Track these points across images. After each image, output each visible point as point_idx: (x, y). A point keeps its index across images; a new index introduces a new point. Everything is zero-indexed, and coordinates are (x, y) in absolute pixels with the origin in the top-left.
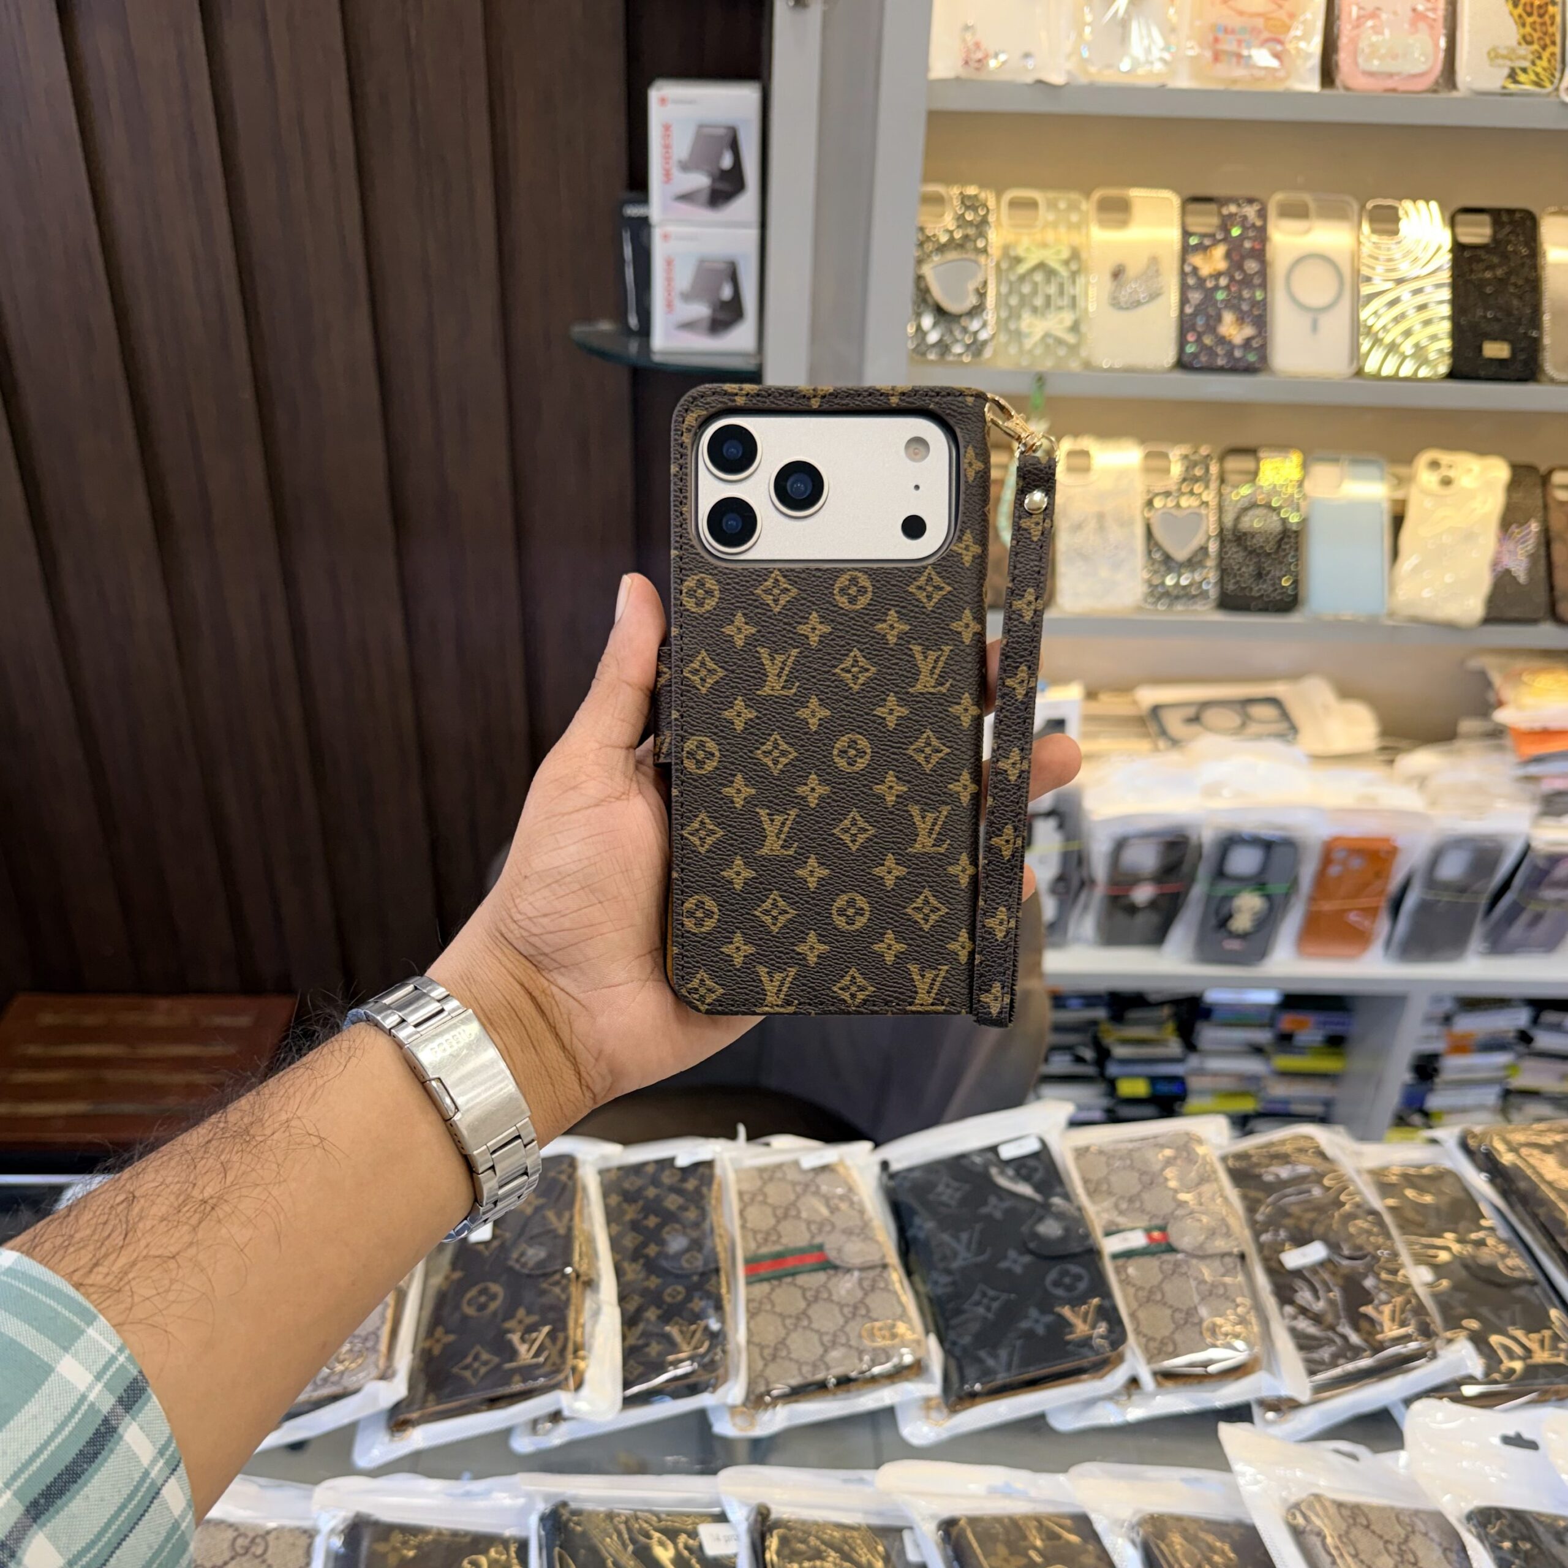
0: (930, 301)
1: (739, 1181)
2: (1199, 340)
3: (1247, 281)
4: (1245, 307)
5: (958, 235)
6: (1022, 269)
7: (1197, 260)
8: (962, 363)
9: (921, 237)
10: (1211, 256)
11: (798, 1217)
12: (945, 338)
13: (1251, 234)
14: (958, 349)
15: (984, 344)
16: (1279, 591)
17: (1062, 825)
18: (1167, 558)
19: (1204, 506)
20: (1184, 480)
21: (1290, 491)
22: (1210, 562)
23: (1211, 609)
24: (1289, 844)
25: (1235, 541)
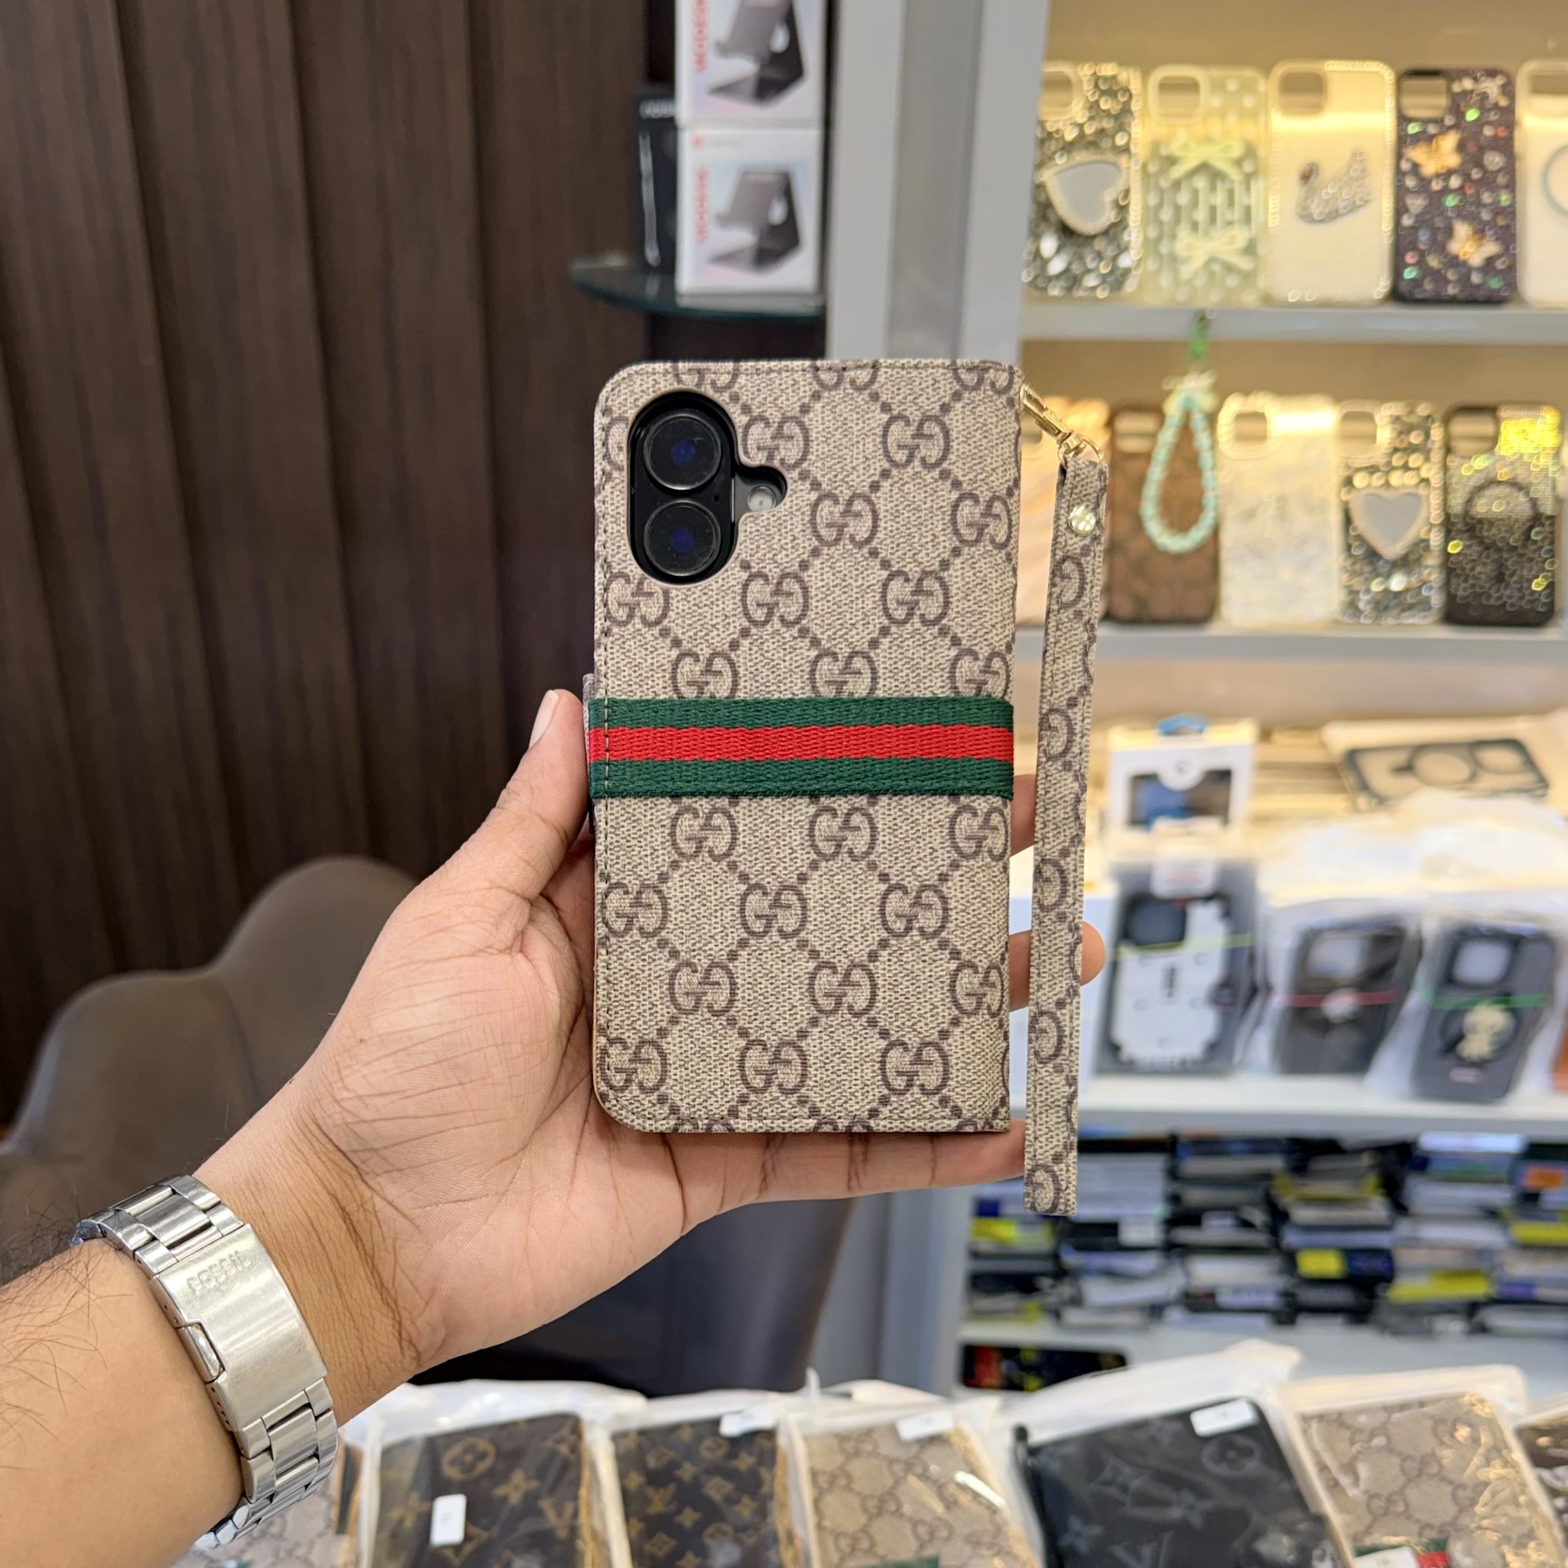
0: (1052, 218)
1: (811, 1454)
2: (1421, 263)
3: (1488, 181)
4: (1486, 215)
5: (1089, 130)
6: (1177, 172)
7: (1417, 154)
8: (1096, 299)
9: (1039, 134)
10: (1437, 149)
11: (898, 1513)
12: (1074, 266)
13: (1493, 117)
14: (1091, 281)
15: (1127, 272)
16: (1527, 598)
17: (1228, 914)
18: (1373, 555)
19: (1422, 485)
20: (1396, 450)
21: (1543, 461)
22: (1433, 560)
23: (1433, 623)
24: (1544, 939)
25: (1467, 531)
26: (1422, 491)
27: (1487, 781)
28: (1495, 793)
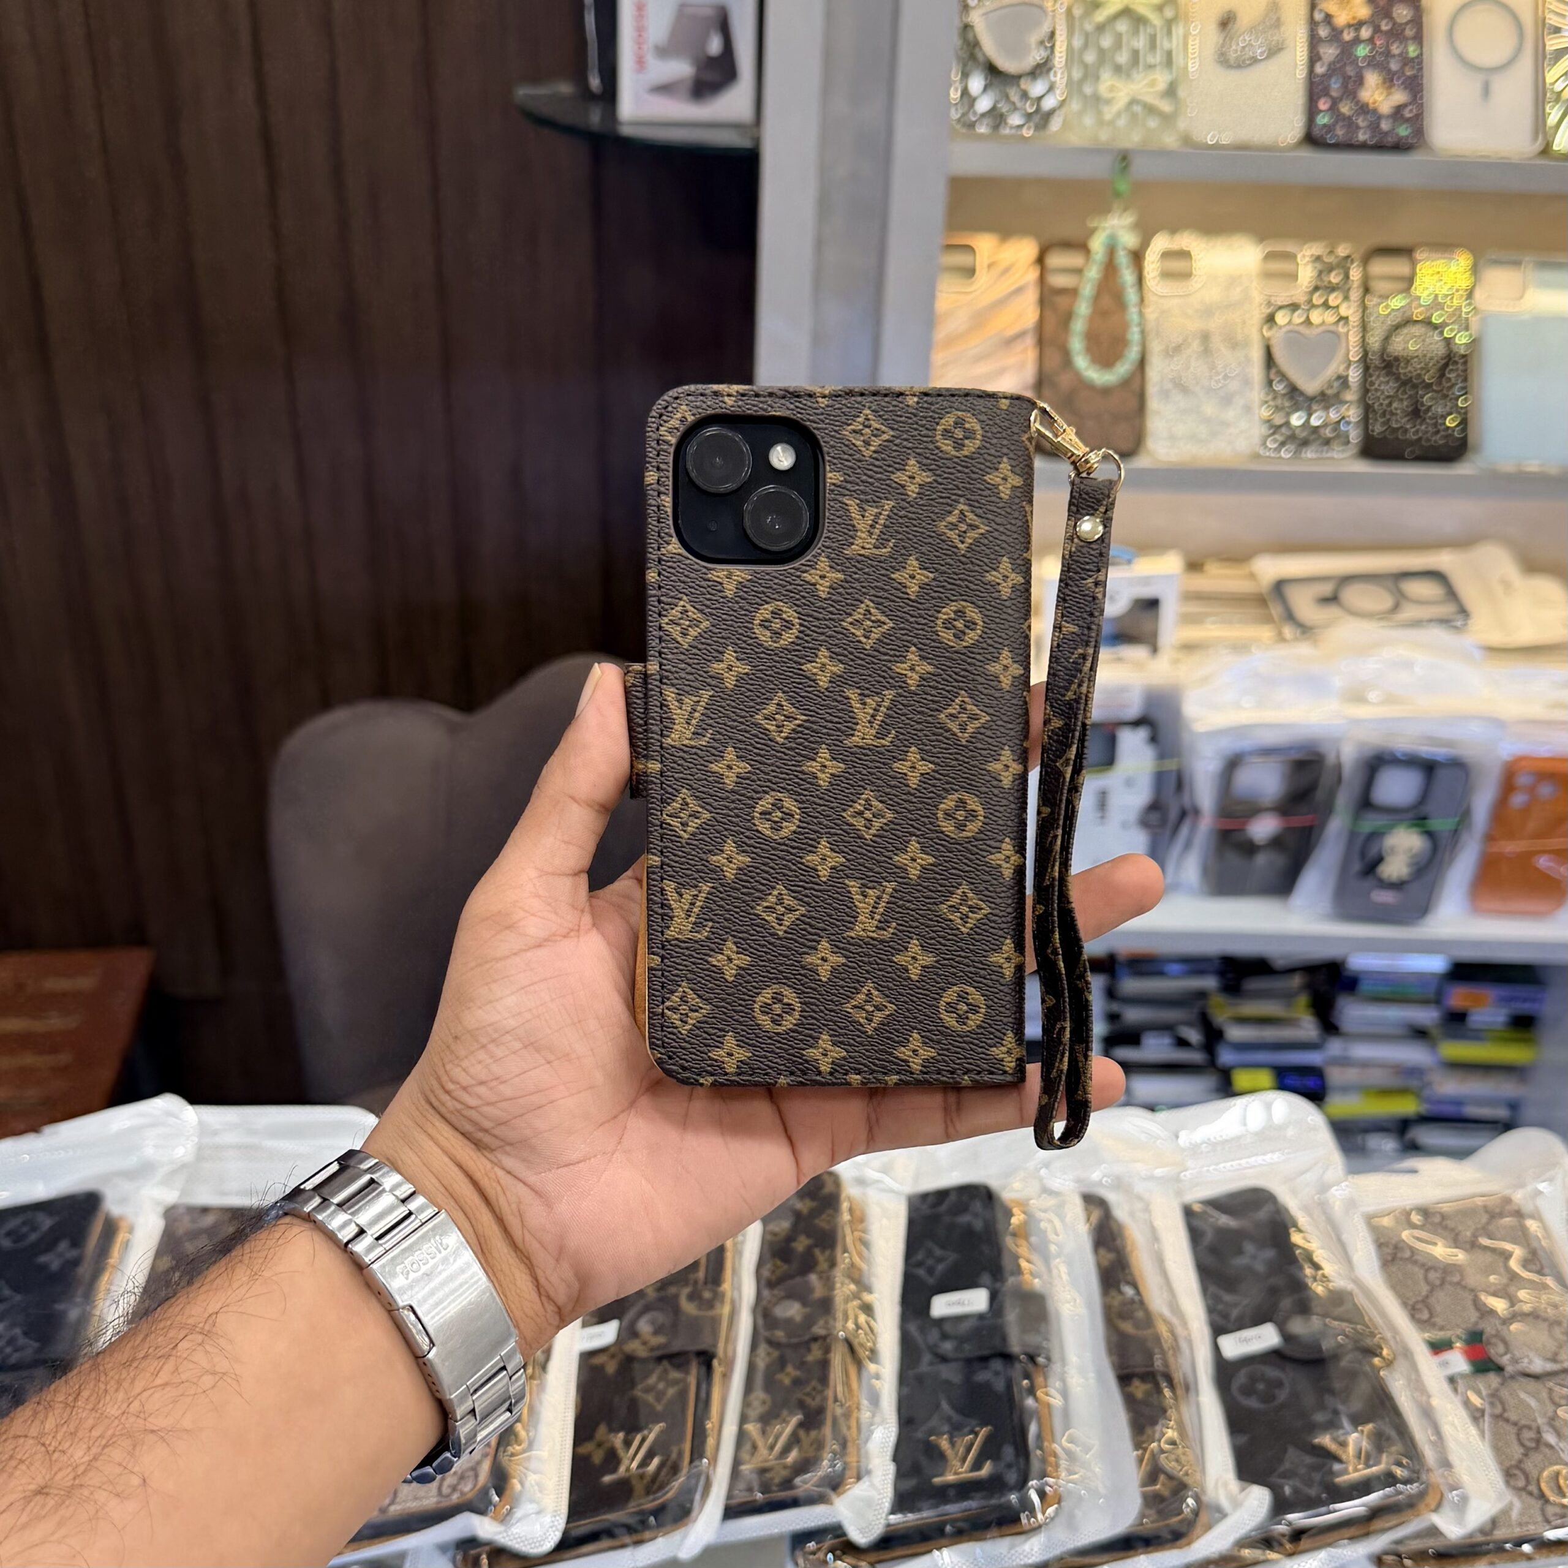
0: (980, 57)
2: (1334, 108)
3: (1397, 33)
4: (1394, 66)
6: (1101, 16)
7: (1330, 5)
8: (1023, 137)
10: (1348, 2)
12: (999, 105)
14: (1015, 120)
15: (1051, 113)
16: (1442, 433)
17: (1154, 739)
18: (1293, 391)
19: (1341, 323)
20: (1316, 289)
21: (1456, 302)
22: (1351, 396)
23: (1353, 457)
24: (1458, 765)
25: (1384, 368)
26: (1341, 329)
27: (1410, 612)
28: (1416, 624)
